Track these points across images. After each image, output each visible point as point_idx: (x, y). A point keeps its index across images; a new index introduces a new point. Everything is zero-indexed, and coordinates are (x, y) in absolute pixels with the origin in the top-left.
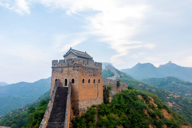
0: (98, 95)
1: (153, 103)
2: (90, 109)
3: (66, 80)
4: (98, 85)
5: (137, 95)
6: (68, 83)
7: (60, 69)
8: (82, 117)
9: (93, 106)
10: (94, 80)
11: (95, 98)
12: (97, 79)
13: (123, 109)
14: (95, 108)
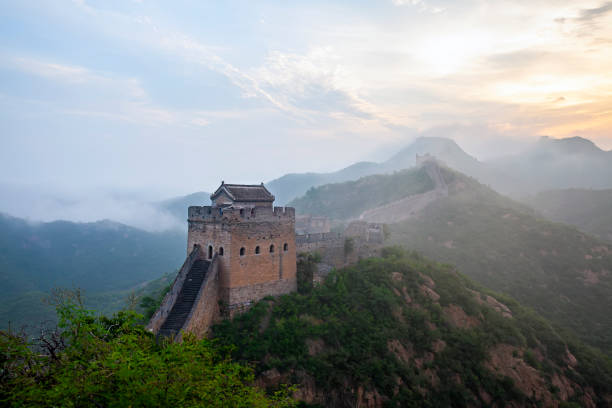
0: (280, 276)
1: (430, 290)
2: (257, 305)
3: (211, 248)
4: (281, 255)
5: (389, 272)
6: (214, 253)
7: (201, 226)
8: (235, 320)
9: (266, 299)
10: (272, 247)
11: (272, 282)
12: (278, 244)
13: (338, 304)
14: (270, 303)
